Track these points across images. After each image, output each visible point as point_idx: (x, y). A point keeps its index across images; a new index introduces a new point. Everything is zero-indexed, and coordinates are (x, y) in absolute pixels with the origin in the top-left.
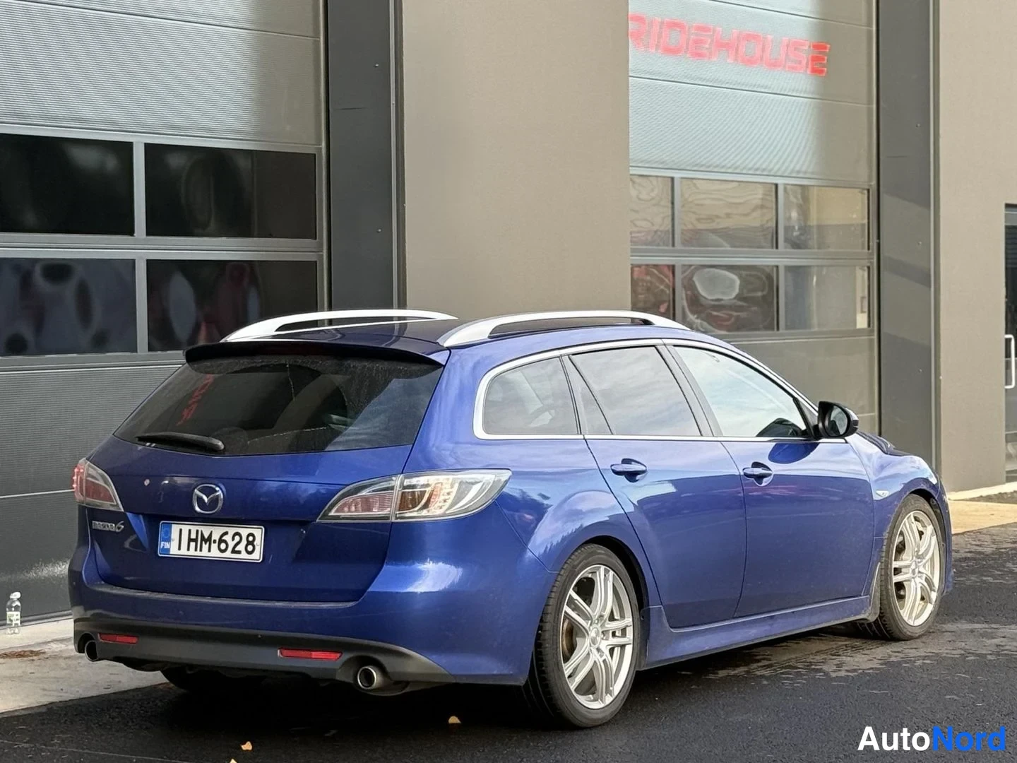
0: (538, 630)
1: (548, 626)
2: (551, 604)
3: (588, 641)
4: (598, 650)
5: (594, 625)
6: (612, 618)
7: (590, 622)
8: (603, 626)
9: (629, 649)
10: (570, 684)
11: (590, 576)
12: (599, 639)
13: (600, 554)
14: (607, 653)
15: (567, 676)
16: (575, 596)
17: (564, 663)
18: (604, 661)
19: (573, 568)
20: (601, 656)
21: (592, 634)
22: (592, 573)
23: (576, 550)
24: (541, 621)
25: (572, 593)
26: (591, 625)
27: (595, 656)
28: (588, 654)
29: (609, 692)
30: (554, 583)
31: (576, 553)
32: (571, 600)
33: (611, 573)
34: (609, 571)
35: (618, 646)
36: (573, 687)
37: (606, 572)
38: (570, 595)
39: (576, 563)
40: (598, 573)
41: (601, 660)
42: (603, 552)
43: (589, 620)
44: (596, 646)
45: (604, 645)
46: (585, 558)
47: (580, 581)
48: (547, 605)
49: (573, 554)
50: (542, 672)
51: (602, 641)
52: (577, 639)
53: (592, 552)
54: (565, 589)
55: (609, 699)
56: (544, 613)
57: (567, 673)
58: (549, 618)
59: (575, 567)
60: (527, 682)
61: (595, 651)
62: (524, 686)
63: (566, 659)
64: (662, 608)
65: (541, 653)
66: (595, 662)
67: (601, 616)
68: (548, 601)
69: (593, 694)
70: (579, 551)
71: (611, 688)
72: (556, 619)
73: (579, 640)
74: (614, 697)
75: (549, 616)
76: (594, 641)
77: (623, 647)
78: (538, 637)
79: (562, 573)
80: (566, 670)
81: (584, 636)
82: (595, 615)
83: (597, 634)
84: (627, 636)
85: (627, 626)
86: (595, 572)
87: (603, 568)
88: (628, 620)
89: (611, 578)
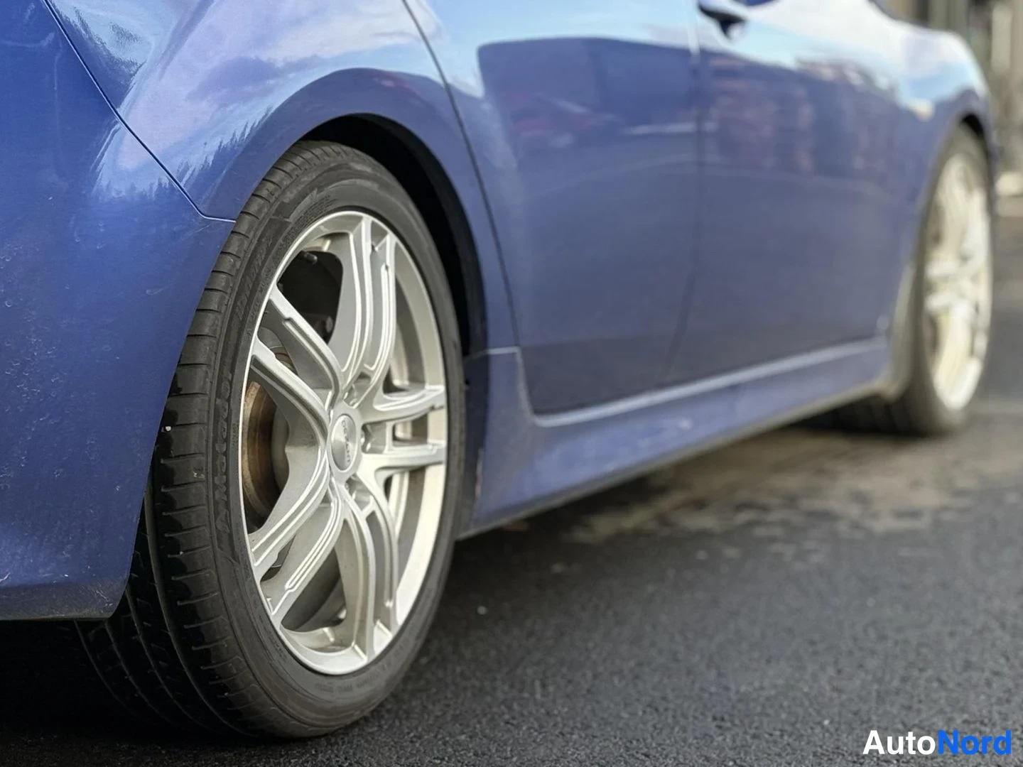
0: (163, 424)
1: (198, 410)
2: (206, 331)
3: (323, 457)
4: (352, 483)
5: (342, 406)
6: (389, 387)
7: (330, 394)
8: (365, 407)
9: (435, 481)
10: (266, 602)
11: (326, 247)
12: (354, 448)
13: (360, 175)
14: (378, 491)
15: (258, 577)
16: (287, 309)
17: (250, 531)
18: (372, 519)
19: (278, 212)
20: (361, 504)
21: (337, 433)
22: (331, 236)
23: (285, 158)
24: (175, 391)
25: (274, 295)
26: (332, 404)
27: (345, 507)
28: (326, 500)
29: (383, 615)
30: (219, 261)
31: (289, 167)
32: (273, 319)
33: (391, 240)
34: (384, 234)
35: (401, 469)
36: (277, 611)
37: (377, 235)
38: (270, 303)
39: (290, 196)
40: (351, 237)
41: (362, 516)
42: (369, 170)
43: (328, 387)
44: (347, 473)
45: (369, 468)
46: (318, 185)
47: (300, 258)
48: (193, 336)
49: (275, 167)
50: (172, 567)
51: (364, 456)
52: (289, 451)
53: (339, 167)
54: (256, 282)
55: (381, 638)
56: (185, 364)
57: (259, 566)
58: (202, 380)
59: (284, 210)
60: (123, 607)
61: (342, 488)
62: (111, 620)
63: (257, 520)
64: (519, 359)
65: (169, 503)
66: (345, 522)
67: (363, 376)
68: (196, 323)
69: (334, 622)
70: (298, 160)
71: (389, 604)
72: (225, 384)
73: (295, 455)
74: (396, 629)
75: (200, 372)
76: (339, 459)
77: (417, 473)
78: (163, 445)
79: (243, 228)
80: (258, 553)
81: (313, 442)
82: (347, 372)
83: (350, 436)
84: (430, 440)
85: (433, 408)
86: (345, 235)
87: (367, 221)
88: (435, 390)
89: (390, 258)
